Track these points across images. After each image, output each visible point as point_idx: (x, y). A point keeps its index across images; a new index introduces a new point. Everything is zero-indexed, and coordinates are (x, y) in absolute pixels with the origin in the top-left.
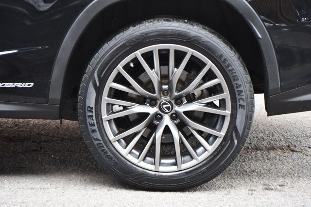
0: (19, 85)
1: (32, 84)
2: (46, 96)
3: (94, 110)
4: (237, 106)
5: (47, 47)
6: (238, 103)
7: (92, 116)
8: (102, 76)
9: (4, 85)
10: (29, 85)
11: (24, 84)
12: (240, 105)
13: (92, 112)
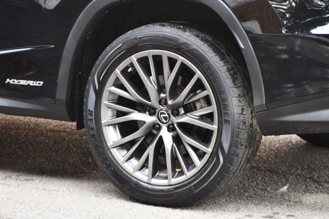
0: (31, 83)
1: (42, 83)
2: (53, 97)
3: (93, 114)
4: (222, 120)
5: (52, 46)
6: (224, 118)
7: (92, 120)
8: (101, 79)
9: (19, 82)
10: (39, 84)
11: (35, 82)
12: (225, 120)
13: (92, 115)
